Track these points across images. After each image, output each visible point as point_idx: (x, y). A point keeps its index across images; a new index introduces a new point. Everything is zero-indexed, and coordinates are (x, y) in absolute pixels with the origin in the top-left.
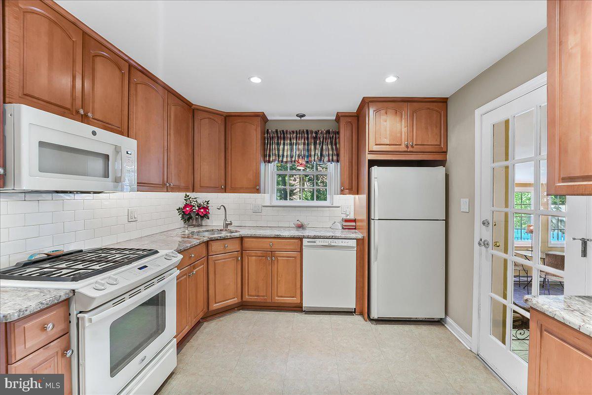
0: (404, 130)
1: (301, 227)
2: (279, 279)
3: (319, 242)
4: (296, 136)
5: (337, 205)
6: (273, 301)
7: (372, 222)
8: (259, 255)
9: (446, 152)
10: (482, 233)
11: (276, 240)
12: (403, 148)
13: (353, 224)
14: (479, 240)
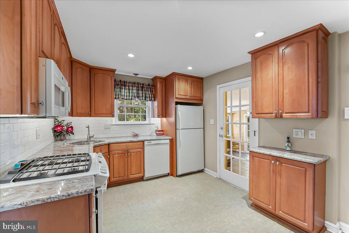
0: (189, 89)
1: (136, 135)
2: (132, 165)
3: (153, 142)
4: (132, 85)
5: (153, 123)
6: (129, 178)
7: (178, 131)
8: (120, 153)
9: (203, 100)
10: (219, 132)
11: (130, 143)
12: (188, 97)
13: (162, 132)
14: (219, 135)
